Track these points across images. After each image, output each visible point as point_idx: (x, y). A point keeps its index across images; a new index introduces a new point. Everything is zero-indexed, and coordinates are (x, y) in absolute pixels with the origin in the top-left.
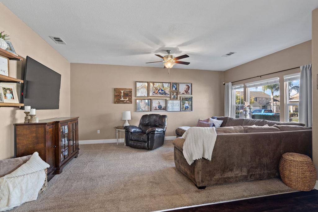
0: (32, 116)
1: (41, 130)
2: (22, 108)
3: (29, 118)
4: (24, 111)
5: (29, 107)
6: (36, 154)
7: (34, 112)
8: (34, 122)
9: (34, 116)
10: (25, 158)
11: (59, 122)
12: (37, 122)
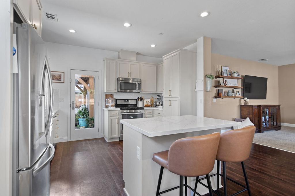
0: (247, 102)
1: (251, 109)
2: (243, 99)
3: (246, 103)
4: (244, 100)
5: (246, 98)
6: (248, 118)
7: (248, 100)
8: (248, 105)
9: (248, 102)
10: (244, 119)
11: (261, 106)
12: (250, 105)
